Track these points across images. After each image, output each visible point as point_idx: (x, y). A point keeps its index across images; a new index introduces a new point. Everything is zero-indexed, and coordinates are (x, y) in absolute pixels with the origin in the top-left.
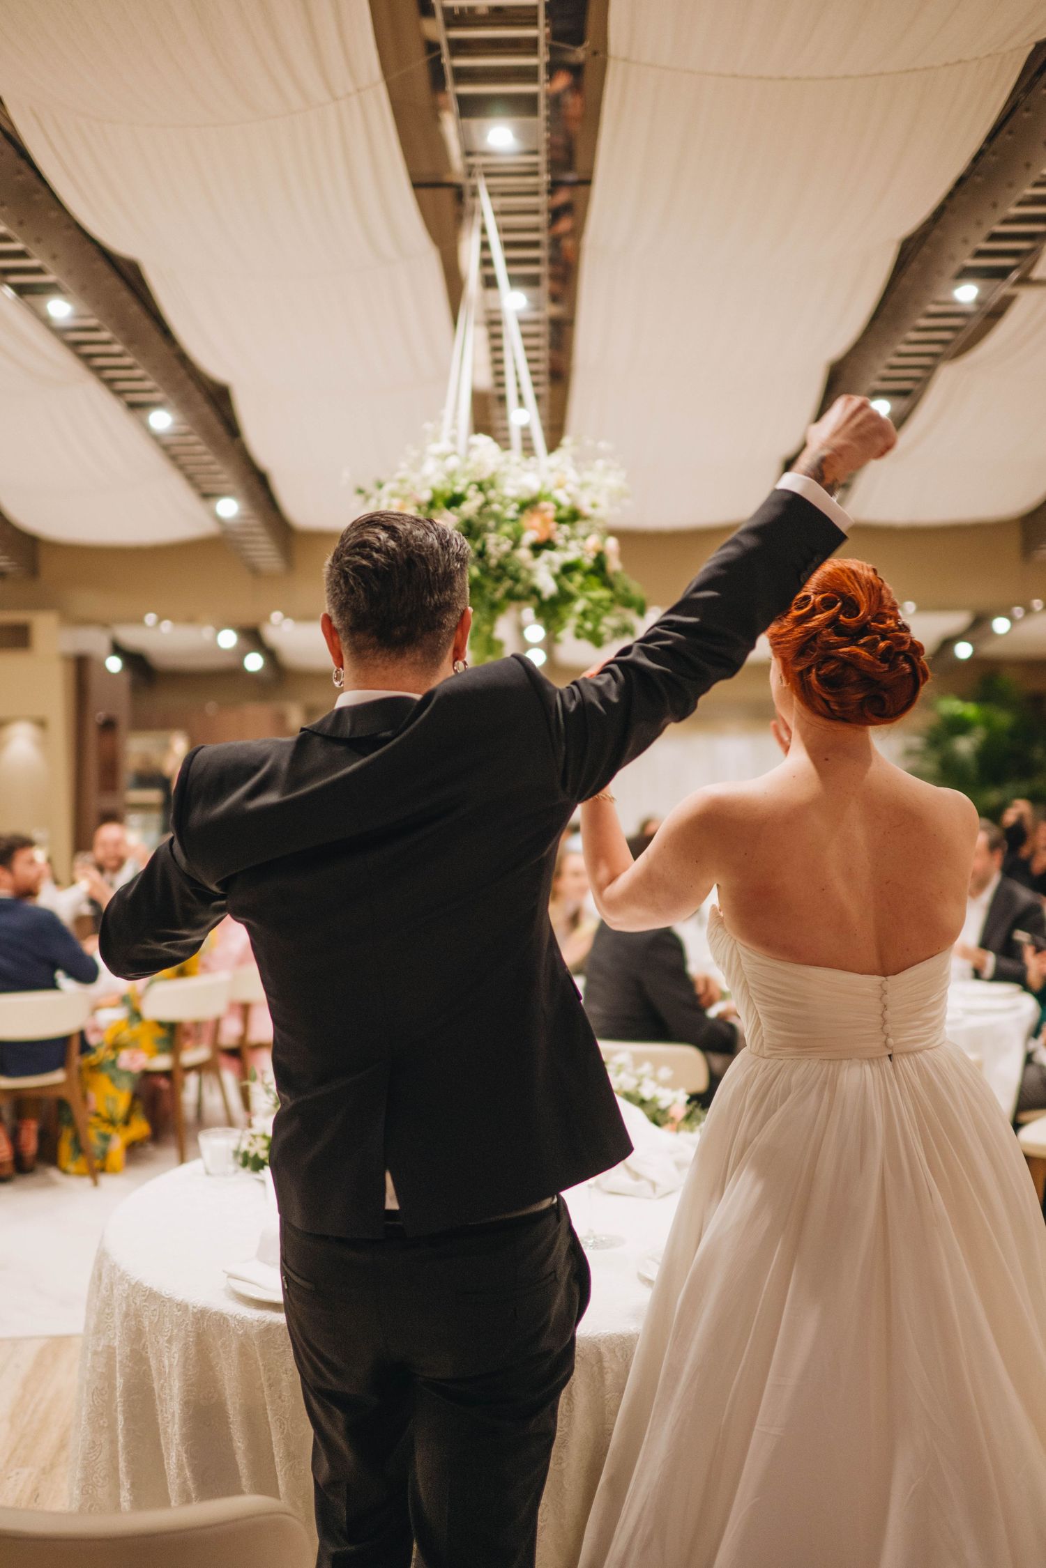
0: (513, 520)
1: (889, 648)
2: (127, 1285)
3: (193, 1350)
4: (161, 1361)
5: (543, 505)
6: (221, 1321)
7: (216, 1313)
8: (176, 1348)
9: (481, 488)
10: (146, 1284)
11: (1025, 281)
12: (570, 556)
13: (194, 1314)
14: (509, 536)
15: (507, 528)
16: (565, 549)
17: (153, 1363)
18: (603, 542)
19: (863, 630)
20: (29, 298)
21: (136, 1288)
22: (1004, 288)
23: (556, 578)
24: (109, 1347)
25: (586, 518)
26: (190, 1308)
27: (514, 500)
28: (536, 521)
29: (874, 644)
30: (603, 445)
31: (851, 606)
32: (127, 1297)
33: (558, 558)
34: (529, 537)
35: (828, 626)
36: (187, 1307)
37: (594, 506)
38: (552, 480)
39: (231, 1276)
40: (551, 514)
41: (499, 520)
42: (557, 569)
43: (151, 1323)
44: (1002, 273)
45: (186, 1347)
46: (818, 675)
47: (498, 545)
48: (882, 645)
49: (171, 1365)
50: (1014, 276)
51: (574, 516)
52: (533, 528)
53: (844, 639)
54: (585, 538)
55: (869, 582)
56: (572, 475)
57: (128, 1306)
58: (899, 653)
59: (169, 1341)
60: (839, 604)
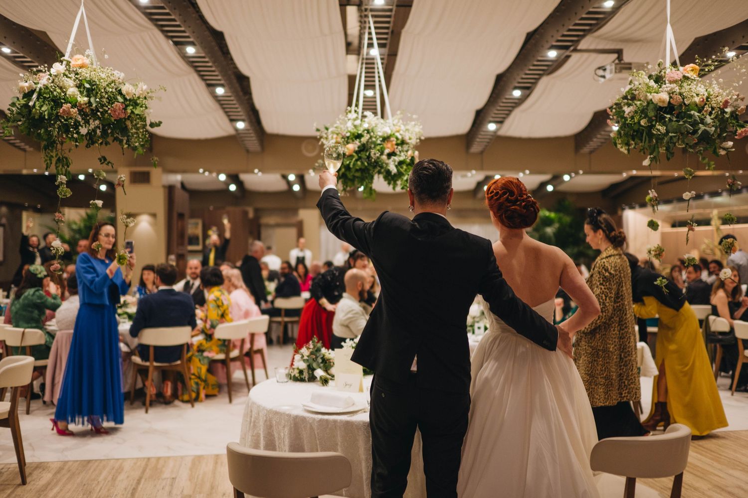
0: (380, 145)
1: (525, 205)
2: (266, 411)
3: (293, 429)
4: (279, 435)
5: (392, 139)
6: (303, 419)
7: (301, 417)
8: (287, 430)
9: (368, 132)
10: (274, 410)
11: (575, 50)
12: (402, 159)
13: (293, 417)
14: (378, 150)
15: (378, 147)
16: (400, 156)
17: (276, 435)
18: (414, 153)
19: (517, 200)
20: (179, 46)
21: (270, 412)
22: (568, 53)
23: (396, 166)
24: (258, 433)
25: (407, 144)
26: (292, 416)
27: (380, 137)
28: (389, 145)
29: (521, 204)
30: (414, 116)
31: (512, 193)
32: (266, 415)
33: (397, 159)
34: (387, 151)
35: (505, 201)
36: (290, 415)
37: (410, 139)
38: (394, 129)
39: (304, 406)
40: (394, 142)
41: (376, 145)
42: (396, 164)
43: (276, 422)
44: (567, 48)
45: (291, 428)
46: (505, 217)
47: (375, 154)
48: (523, 204)
49: (284, 435)
50: (572, 48)
51: (403, 143)
52: (388, 148)
53: (511, 204)
54: (407, 151)
55: (516, 184)
56: (403, 127)
57: (267, 417)
58: (529, 205)
59: (284, 427)
60: (508, 194)
